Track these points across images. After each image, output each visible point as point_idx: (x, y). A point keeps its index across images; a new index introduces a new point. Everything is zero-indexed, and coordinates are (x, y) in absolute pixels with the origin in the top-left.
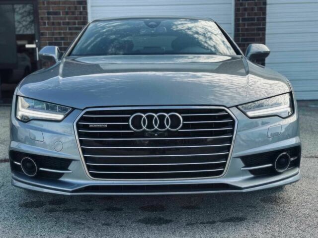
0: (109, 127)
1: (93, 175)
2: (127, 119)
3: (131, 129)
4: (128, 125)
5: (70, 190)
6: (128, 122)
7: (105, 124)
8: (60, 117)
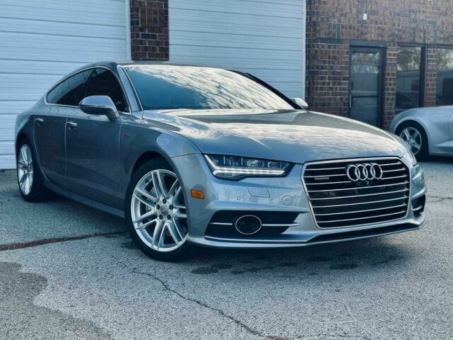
0: (332, 179)
1: (321, 225)
2: (344, 171)
3: (349, 180)
4: (346, 176)
5: (305, 241)
6: (345, 173)
7: (327, 177)
8: (281, 172)
